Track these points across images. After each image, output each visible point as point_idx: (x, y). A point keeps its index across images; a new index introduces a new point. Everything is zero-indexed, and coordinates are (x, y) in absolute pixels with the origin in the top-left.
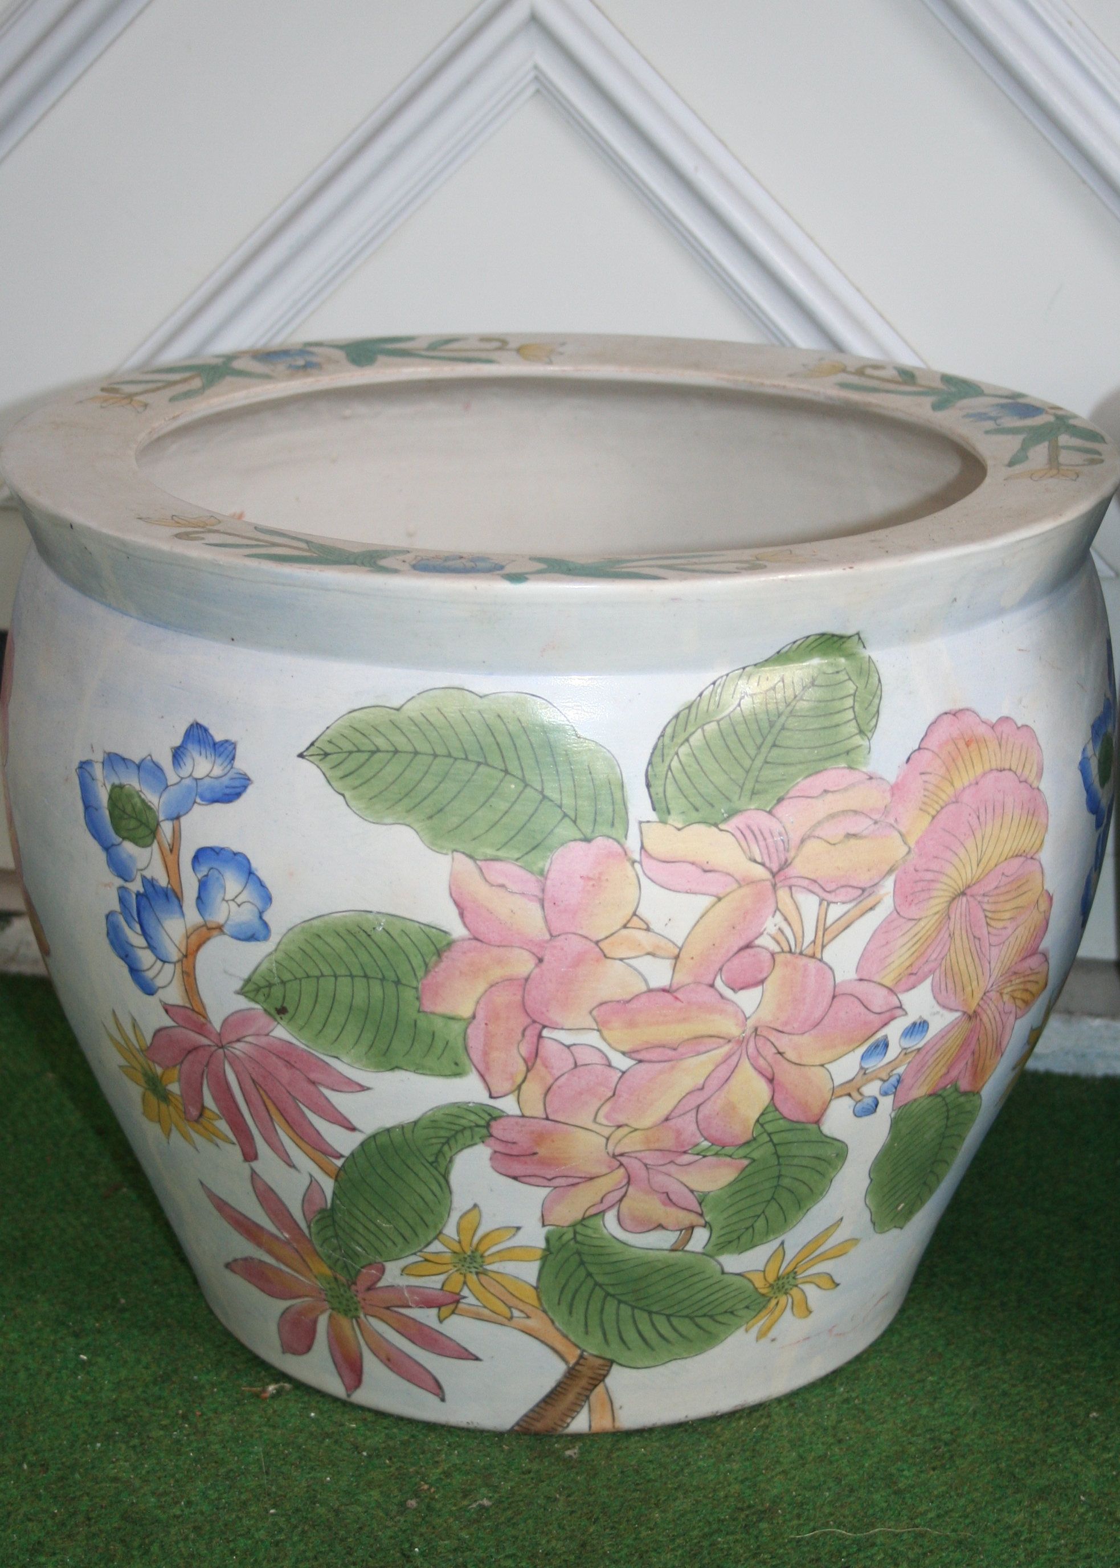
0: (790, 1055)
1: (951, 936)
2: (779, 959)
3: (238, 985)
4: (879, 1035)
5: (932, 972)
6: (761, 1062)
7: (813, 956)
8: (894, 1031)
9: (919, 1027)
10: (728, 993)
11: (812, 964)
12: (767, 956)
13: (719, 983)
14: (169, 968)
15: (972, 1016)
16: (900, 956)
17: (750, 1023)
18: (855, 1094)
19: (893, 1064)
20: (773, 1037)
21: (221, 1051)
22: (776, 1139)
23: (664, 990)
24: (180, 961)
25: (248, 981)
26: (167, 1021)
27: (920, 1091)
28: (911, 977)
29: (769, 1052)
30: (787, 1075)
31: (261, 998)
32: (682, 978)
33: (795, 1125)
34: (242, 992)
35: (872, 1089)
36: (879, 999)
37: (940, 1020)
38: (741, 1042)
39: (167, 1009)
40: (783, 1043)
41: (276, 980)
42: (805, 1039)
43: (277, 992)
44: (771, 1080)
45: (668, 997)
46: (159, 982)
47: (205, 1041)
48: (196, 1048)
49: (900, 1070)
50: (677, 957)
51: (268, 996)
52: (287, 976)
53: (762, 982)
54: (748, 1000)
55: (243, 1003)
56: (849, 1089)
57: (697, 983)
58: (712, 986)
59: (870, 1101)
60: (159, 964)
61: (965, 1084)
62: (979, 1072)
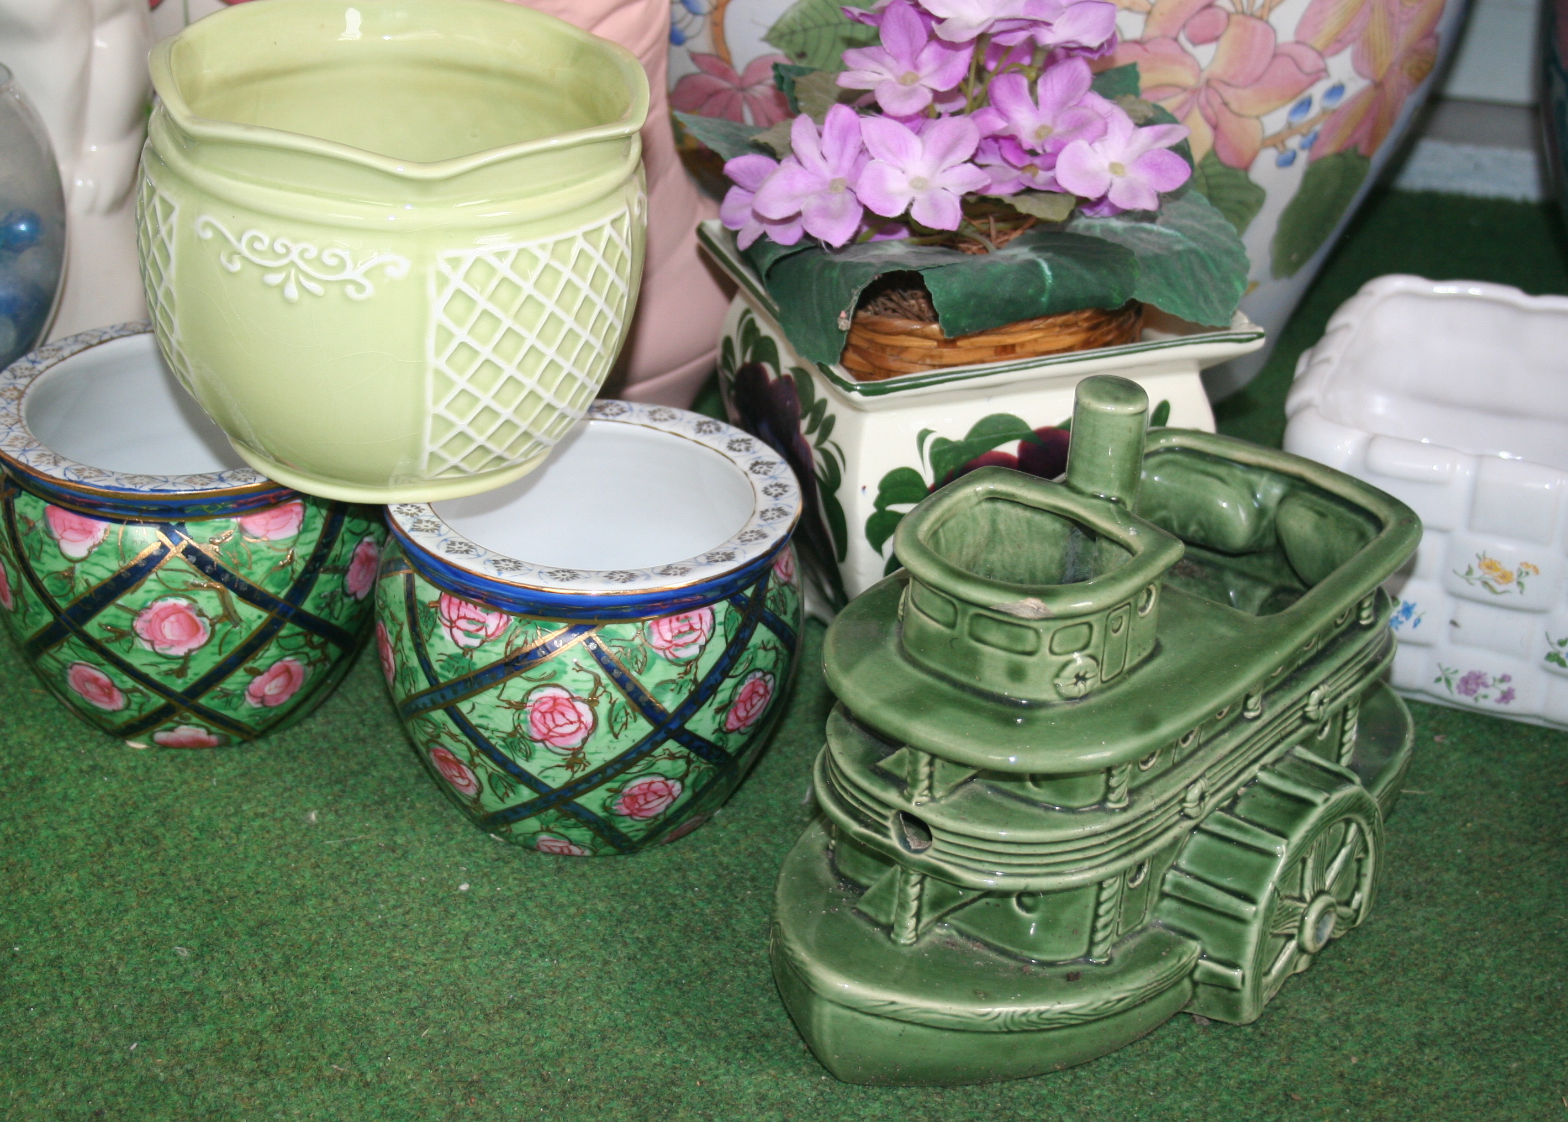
0: (1234, 106)
1: (1372, 10)
2: (1235, 19)
3: (763, 32)
4: (1306, 94)
5: (1353, 40)
6: (1209, 111)
7: (1261, 18)
8: (1318, 91)
9: (1337, 90)
10: (1188, 46)
11: (1260, 25)
12: (1223, 16)
13: (1182, 38)
14: (699, 20)
15: (1378, 85)
16: (1331, 24)
17: (1205, 75)
18: (1280, 146)
19: (1313, 122)
20: (1221, 88)
21: (740, 95)
22: (1212, 182)
23: (1137, 42)
24: (711, 13)
25: (773, 29)
26: (692, 68)
27: (1329, 149)
28: (1337, 44)
29: (1216, 101)
30: (1230, 124)
31: (783, 44)
32: (1153, 31)
33: (1230, 171)
34: (767, 39)
35: (1294, 142)
36: (1310, 61)
37: (1355, 86)
38: (1195, 91)
39: (694, 57)
40: (1229, 94)
41: (799, 28)
42: (1246, 93)
43: (799, 38)
44: (1215, 127)
45: (1138, 48)
46: (689, 33)
47: (725, 84)
48: (717, 92)
49: (1318, 127)
50: (1149, 13)
51: (790, 42)
52: (809, 24)
53: (1216, 39)
54: (1205, 54)
55: (767, 49)
56: (1276, 141)
57: (1164, 36)
58: (1176, 40)
59: (1289, 154)
60: (690, 16)
61: (1362, 149)
62: (1374, 139)
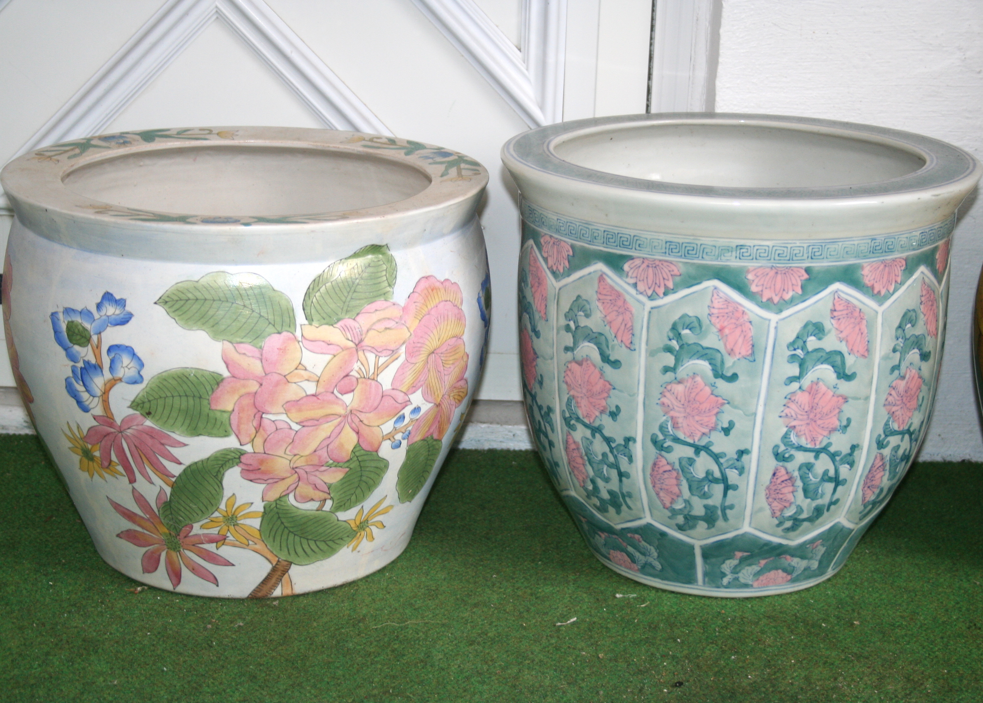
0: (365, 422)
1: (429, 371)
2: (360, 381)
3: (129, 404)
4: (401, 413)
5: (422, 386)
6: (354, 425)
7: (374, 379)
8: (407, 411)
9: (417, 410)
10: (339, 396)
11: (373, 383)
12: (355, 380)
13: (335, 392)
14: (96, 399)
15: (438, 405)
16: (409, 379)
17: (349, 408)
18: (392, 439)
19: (407, 425)
20: (358, 414)
21: (120, 434)
22: (360, 459)
23: (313, 395)
24: (102, 395)
25: (133, 402)
26: (95, 423)
27: (418, 438)
28: (413, 388)
29: (357, 420)
30: (364, 430)
31: (139, 408)
32: (321, 390)
33: (368, 453)
34: (131, 407)
35: (399, 437)
36: (401, 397)
37: (426, 407)
38: (345, 417)
39: (95, 418)
40: (362, 416)
41: (146, 400)
42: (371, 415)
43: (147, 405)
44: (358, 433)
45: (315, 398)
46: (91, 406)
47: (112, 430)
48: (108, 434)
49: (410, 428)
50: (318, 381)
51: (142, 408)
52: (151, 398)
53: (353, 391)
54: (348, 398)
55: (131, 411)
56: (389, 437)
57: (326, 392)
58: (333, 393)
59: (398, 442)
60: (91, 398)
61: (435, 436)
62: (441, 431)
